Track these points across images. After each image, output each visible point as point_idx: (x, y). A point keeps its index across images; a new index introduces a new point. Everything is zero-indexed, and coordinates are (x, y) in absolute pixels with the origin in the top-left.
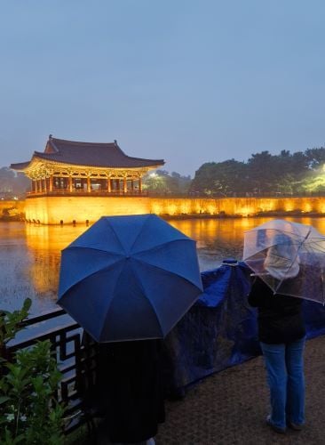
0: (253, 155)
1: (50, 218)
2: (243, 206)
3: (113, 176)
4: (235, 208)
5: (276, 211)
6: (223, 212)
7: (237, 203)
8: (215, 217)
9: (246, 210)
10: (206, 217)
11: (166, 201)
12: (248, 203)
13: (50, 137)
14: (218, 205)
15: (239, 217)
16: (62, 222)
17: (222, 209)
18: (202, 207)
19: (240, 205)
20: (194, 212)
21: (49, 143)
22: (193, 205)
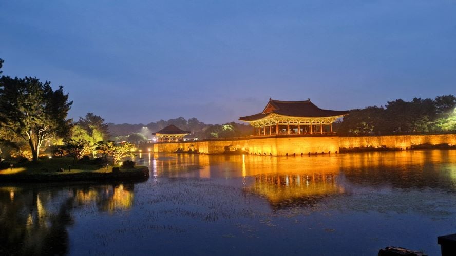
0: (388, 102)
1: (278, 152)
2: (401, 141)
3: (313, 123)
4: (396, 143)
5: (424, 144)
6: (385, 146)
7: (397, 139)
8: (379, 150)
9: (404, 145)
10: (372, 150)
11: (342, 138)
12: (405, 139)
13: (270, 99)
14: (379, 141)
15: (399, 150)
16: (287, 154)
17: (383, 144)
18: (368, 142)
19: (399, 140)
20: (362, 147)
21: (270, 102)
22: (361, 141)
